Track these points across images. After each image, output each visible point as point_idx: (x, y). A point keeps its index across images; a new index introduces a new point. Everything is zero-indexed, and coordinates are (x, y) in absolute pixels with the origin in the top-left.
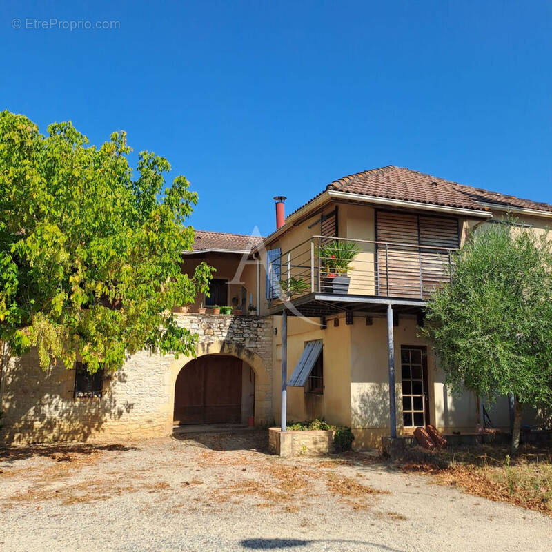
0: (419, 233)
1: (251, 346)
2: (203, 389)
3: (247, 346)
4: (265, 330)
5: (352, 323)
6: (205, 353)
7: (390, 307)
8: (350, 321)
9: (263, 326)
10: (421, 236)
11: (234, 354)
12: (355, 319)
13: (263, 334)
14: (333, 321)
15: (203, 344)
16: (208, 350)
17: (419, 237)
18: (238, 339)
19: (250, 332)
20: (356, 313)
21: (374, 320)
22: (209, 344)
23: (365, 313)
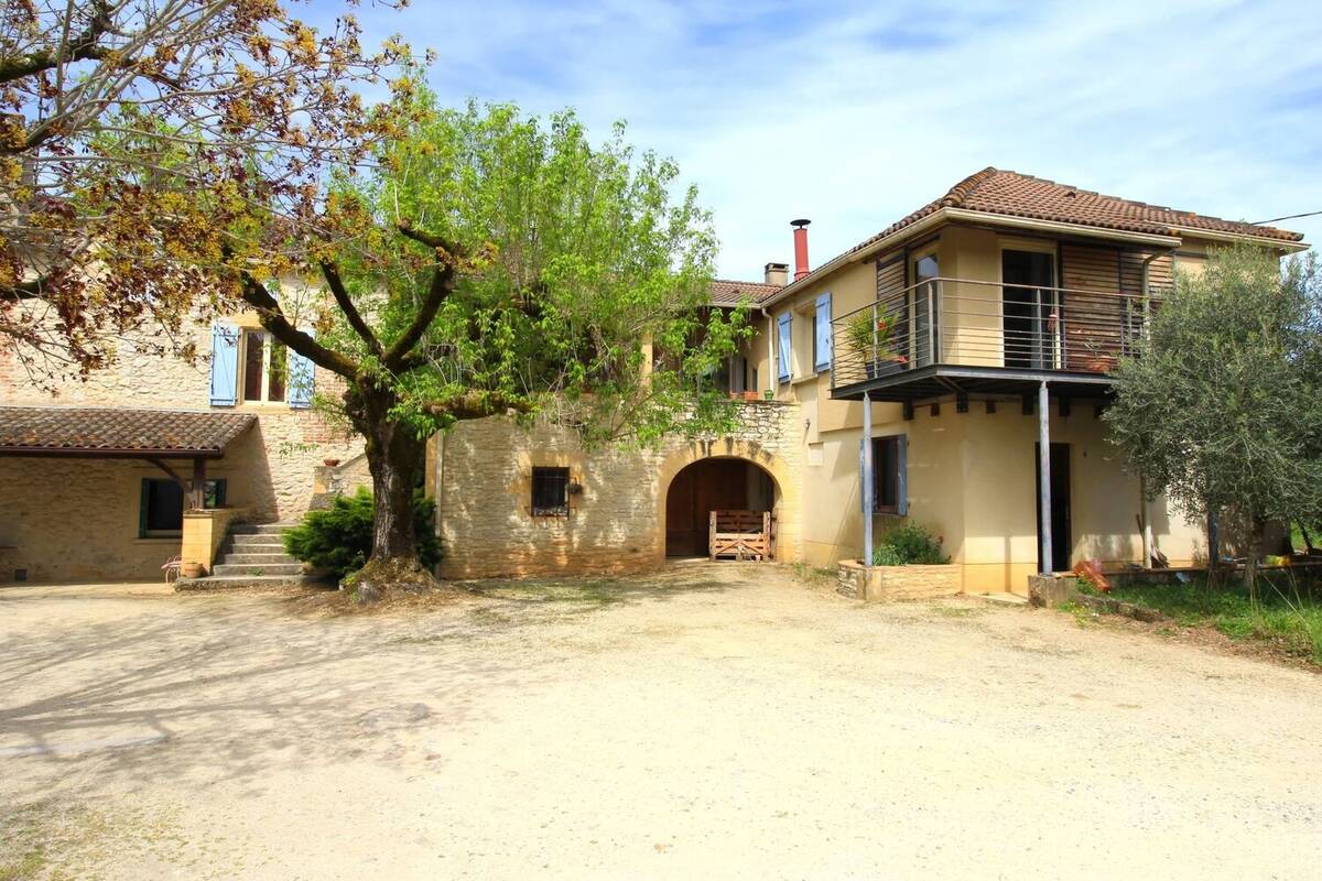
0: (1120, 278)
1: (770, 445)
2: (692, 507)
3: (765, 445)
4: (790, 422)
5: (967, 411)
6: (706, 455)
7: (1044, 385)
8: (962, 408)
9: (787, 416)
10: (1123, 282)
11: (746, 456)
12: (971, 405)
13: (786, 427)
14: (929, 407)
15: (702, 443)
16: (709, 450)
17: (1120, 283)
18: (752, 435)
19: (768, 424)
20: (972, 395)
21: (998, 405)
22: (711, 443)
23: (985, 396)
